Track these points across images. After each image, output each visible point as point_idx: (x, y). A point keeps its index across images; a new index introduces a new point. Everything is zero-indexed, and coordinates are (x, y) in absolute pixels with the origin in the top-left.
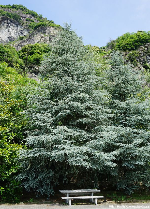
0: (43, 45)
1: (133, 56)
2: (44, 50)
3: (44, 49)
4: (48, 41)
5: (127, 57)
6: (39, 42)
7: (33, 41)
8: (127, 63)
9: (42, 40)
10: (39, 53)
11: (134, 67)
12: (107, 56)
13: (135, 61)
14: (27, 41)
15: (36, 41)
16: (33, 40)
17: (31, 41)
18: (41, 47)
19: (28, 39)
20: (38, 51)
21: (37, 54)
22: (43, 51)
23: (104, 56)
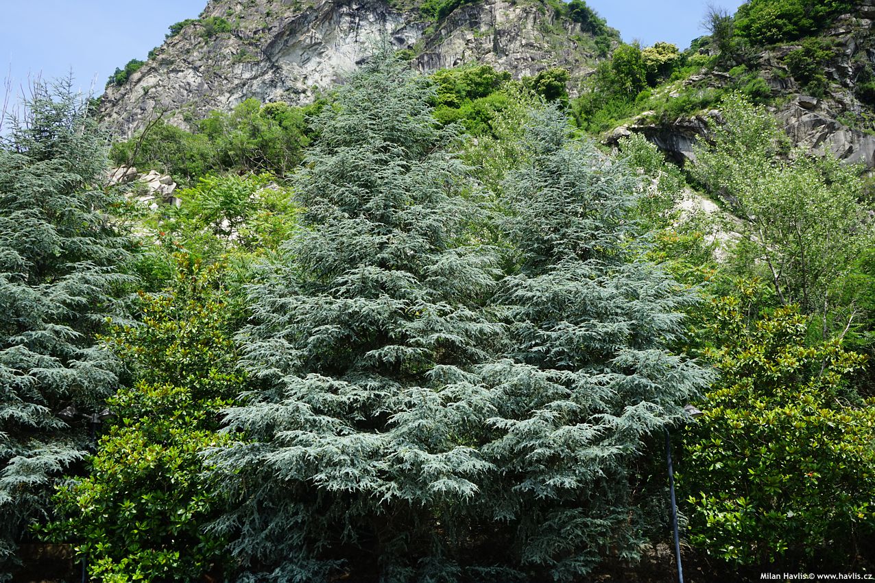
0: (463, 73)
1: (809, 60)
2: (469, 88)
3: (468, 85)
4: (492, 53)
5: (784, 69)
6: (458, 61)
7: (440, 59)
8: (783, 91)
9: (468, 53)
10: (450, 104)
11: (815, 102)
12: (701, 76)
13: (818, 80)
14: (420, 62)
15: (448, 59)
16: (439, 56)
17: (434, 62)
18: (458, 82)
19: (422, 57)
20: (448, 95)
21: (446, 107)
22: (464, 93)
23: (691, 77)
